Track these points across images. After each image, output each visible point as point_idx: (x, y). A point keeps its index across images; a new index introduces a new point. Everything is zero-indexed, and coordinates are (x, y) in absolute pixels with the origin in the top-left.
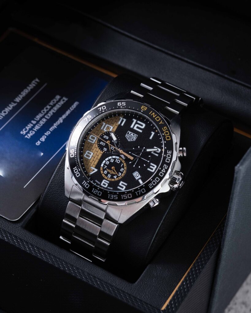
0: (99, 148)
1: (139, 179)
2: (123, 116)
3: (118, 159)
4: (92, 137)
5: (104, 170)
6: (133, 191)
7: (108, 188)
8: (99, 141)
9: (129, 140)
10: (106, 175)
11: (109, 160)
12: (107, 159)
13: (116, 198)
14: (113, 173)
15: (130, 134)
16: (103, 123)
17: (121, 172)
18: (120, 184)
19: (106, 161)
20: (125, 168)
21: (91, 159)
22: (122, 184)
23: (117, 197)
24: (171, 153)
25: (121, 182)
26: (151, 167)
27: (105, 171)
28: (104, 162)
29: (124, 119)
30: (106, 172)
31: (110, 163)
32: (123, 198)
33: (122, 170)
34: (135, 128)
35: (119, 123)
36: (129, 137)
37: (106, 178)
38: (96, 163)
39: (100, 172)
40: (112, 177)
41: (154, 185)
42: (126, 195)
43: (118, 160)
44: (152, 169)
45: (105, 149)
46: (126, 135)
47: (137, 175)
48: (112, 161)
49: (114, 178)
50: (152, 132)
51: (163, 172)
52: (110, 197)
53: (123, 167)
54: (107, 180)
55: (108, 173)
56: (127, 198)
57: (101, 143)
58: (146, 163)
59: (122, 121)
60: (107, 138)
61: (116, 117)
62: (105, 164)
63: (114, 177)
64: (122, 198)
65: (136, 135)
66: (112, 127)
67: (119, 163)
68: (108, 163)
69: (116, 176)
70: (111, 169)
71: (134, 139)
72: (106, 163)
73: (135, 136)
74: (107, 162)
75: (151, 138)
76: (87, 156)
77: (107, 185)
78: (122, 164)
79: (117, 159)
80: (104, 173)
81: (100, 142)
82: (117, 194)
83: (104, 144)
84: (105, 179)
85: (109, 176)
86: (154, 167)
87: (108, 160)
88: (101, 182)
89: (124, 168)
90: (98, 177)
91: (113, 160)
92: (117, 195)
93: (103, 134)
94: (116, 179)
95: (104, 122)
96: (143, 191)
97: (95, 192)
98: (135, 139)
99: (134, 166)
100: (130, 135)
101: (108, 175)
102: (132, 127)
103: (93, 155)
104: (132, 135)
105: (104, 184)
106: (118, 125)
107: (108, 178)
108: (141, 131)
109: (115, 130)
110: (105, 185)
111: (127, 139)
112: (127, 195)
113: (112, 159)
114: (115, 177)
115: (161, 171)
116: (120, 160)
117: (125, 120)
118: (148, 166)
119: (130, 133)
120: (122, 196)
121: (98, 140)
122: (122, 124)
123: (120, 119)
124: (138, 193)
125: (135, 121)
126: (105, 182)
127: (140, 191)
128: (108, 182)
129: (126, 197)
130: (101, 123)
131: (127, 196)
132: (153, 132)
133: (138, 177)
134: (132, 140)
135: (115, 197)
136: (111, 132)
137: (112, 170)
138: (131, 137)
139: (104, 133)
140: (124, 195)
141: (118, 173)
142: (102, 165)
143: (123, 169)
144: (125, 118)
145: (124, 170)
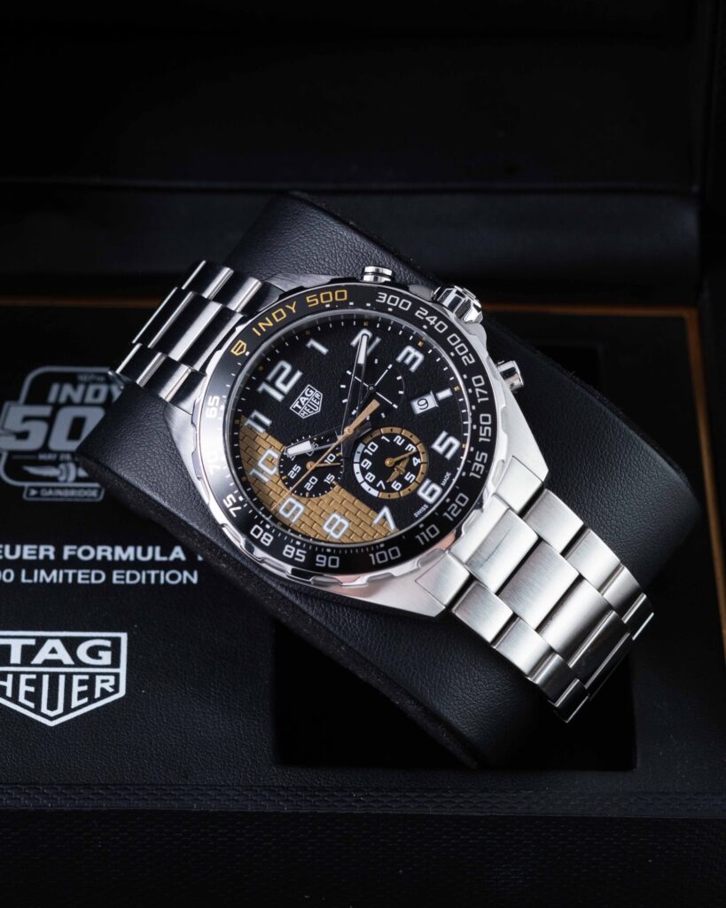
0: (323, 493)
1: (436, 398)
2: (243, 416)
3: (366, 448)
4: (287, 511)
5: (389, 489)
6: (474, 407)
7: (444, 484)
8: (300, 491)
9: (318, 410)
10: (406, 484)
11: (364, 472)
12: (359, 478)
13: (484, 457)
14: (403, 465)
15: (300, 404)
16: (251, 473)
17: (405, 444)
18: (441, 450)
19: (365, 480)
20: (396, 430)
21: (350, 521)
22: (441, 444)
23: (483, 454)
24: (386, 295)
25: (436, 446)
26: (408, 361)
27: (392, 486)
28: (365, 486)
29: (253, 416)
30: (396, 486)
31: (371, 470)
32: (487, 437)
33: (399, 441)
34: (286, 389)
35: (261, 430)
36: (308, 408)
37: (412, 487)
38: (364, 508)
39: (394, 500)
40: (415, 470)
41: (467, 350)
42: (481, 428)
43: (369, 447)
44: (415, 359)
45: (330, 478)
46: (302, 415)
47: (423, 402)
48: (368, 464)
49: (419, 465)
50: (309, 345)
51: (436, 322)
52: (478, 473)
53: (392, 436)
54: (420, 485)
55: (400, 479)
56: (490, 429)
57: (308, 486)
58: (393, 373)
59: (257, 421)
60: (297, 468)
61: (241, 438)
62: (373, 485)
63: (415, 464)
64: (488, 440)
65: (306, 390)
66: (270, 452)
67: (377, 447)
68: (371, 477)
69: (414, 459)
70: (392, 469)
71: (317, 396)
72: (371, 481)
73: (309, 393)
74: (368, 479)
75: (324, 350)
76: (337, 531)
77: (434, 486)
78: (383, 437)
79: (366, 451)
80: (397, 489)
81: (305, 491)
82: (475, 452)
83: (313, 480)
84: (418, 488)
85: (409, 477)
86: (408, 354)
87: (364, 475)
88: (423, 502)
89: (395, 435)
90: (405, 508)
91: (366, 460)
92: (478, 453)
93: (284, 478)
94: (423, 458)
95: (249, 472)
96: (478, 381)
97: (455, 512)
98: (318, 394)
99: (395, 406)
100: (302, 406)
101: (408, 479)
102: (279, 397)
103: (340, 514)
104: (305, 399)
105: (431, 495)
106: (266, 435)
107: (414, 481)
108: (298, 375)
109: (278, 444)
110: (433, 492)
111: (312, 413)
112: (481, 425)
113: (362, 465)
114: (416, 461)
115: (433, 325)
116: (369, 443)
117: (256, 414)
118: (403, 368)
119: (296, 404)
120: (481, 439)
121: (298, 494)
122: (267, 422)
123: (249, 425)
124: (482, 395)
125: (264, 387)
126: (425, 491)
127: (477, 390)
128: (427, 482)
129: (487, 431)
130: (250, 480)
131: (484, 426)
132: (307, 341)
133: (427, 402)
134: (320, 403)
135: (480, 460)
136: (282, 456)
137: (394, 467)
138: (310, 402)
139: (281, 475)
140: (481, 434)
141: (407, 451)
142: (374, 493)
143: (398, 437)
144: (251, 412)
145: (400, 435)
